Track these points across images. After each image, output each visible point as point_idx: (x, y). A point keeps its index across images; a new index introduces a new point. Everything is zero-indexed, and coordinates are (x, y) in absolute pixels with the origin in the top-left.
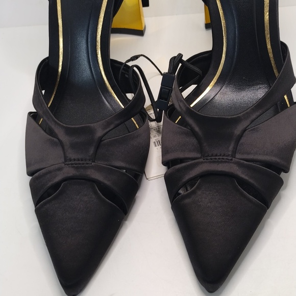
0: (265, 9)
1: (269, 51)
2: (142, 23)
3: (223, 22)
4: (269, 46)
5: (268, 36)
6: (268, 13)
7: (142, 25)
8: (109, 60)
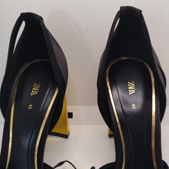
0: (152, 138)
1: (155, 167)
2: (67, 129)
3: (123, 145)
4: (155, 164)
5: (154, 157)
6: (154, 141)
7: (67, 131)
8: (43, 164)
